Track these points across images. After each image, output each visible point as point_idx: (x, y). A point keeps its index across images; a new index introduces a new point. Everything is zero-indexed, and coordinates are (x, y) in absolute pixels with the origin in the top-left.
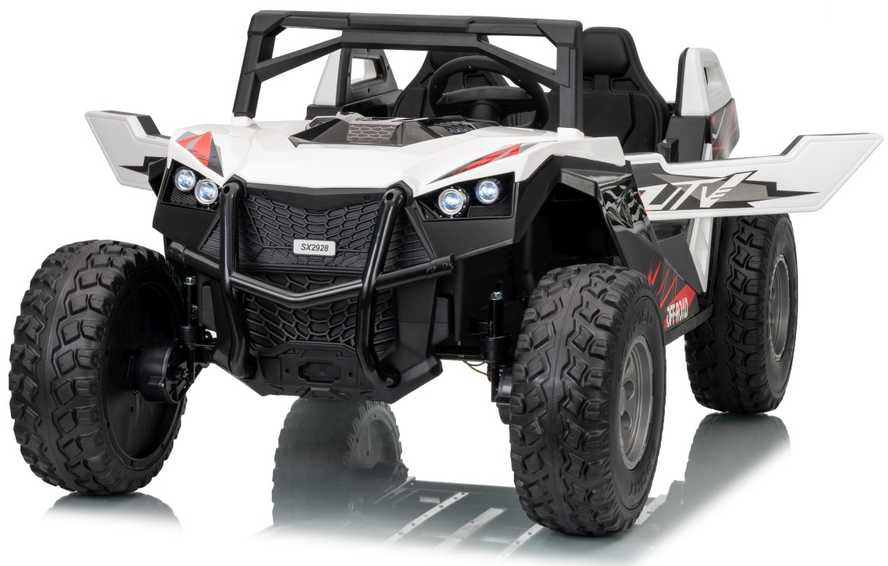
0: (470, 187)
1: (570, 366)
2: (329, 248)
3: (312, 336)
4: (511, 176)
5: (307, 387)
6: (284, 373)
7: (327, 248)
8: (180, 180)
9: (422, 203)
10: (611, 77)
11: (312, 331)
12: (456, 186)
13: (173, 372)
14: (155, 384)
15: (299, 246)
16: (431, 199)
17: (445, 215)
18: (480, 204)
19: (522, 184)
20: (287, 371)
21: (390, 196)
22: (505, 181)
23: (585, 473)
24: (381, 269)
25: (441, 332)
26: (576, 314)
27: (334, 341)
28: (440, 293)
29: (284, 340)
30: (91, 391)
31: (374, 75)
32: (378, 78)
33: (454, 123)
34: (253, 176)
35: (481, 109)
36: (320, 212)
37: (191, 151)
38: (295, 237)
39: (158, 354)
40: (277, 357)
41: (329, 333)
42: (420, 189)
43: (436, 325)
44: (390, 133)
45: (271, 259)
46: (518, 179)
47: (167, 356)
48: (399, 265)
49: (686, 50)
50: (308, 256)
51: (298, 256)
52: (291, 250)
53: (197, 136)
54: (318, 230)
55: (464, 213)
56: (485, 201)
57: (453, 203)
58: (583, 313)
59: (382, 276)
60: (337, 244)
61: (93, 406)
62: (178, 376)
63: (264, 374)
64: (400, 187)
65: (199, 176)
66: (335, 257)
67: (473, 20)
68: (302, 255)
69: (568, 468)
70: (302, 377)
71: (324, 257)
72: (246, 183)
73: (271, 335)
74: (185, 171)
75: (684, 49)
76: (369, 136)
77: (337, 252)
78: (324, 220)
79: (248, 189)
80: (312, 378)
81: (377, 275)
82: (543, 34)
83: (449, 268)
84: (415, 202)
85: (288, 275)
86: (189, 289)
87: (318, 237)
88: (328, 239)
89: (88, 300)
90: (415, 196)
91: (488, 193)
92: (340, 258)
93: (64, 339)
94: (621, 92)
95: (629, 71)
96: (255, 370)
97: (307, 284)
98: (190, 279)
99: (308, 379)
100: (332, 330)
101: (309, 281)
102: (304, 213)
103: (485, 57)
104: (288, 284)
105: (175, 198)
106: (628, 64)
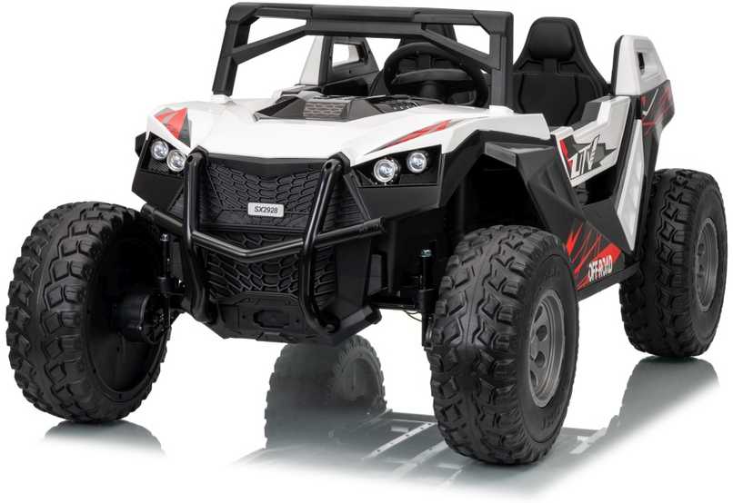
0: (402, 158)
1: (480, 332)
2: (278, 211)
3: (265, 287)
4: (438, 148)
5: (260, 332)
6: (241, 319)
7: (276, 210)
8: (155, 150)
9: (359, 172)
10: (559, 61)
11: (265, 282)
12: (389, 157)
13: (149, 316)
14: (133, 327)
15: (253, 209)
16: (367, 168)
17: (379, 183)
18: (411, 172)
19: (448, 155)
20: (244, 317)
21: (329, 165)
22: (433, 152)
23: (498, 422)
24: (320, 230)
25: (375, 285)
26: (486, 282)
27: (283, 292)
28: (375, 251)
29: (241, 290)
30: (75, 323)
31: (357, 59)
32: (360, 61)
33: (399, 101)
34: (216, 147)
35: (429, 89)
36: (271, 179)
37: (165, 125)
38: (249, 200)
39: (137, 301)
40: (234, 305)
41: (279, 285)
42: (357, 159)
43: (371, 279)
44: (340, 110)
45: (229, 220)
46: (444, 151)
47: (145, 302)
48: (337, 226)
49: (621, 37)
50: (261, 217)
51: (252, 217)
52: (246, 212)
53: (174, 112)
54: (269, 194)
55: (396, 180)
56: (414, 170)
57: (386, 172)
58: (492, 281)
59: (321, 236)
60: (285, 207)
61: (77, 335)
62: (155, 321)
63: (224, 321)
64: (339, 157)
65: (171, 147)
66: (284, 218)
67: (418, 11)
68: (255, 216)
69: (482, 419)
70: (256, 322)
71: (275, 218)
72: (208, 153)
73: (230, 286)
74: (160, 142)
75: (619, 37)
76: (322, 112)
77: (285, 214)
78: (274, 186)
79: (210, 158)
80: (265, 324)
81: (317, 233)
82: (479, 24)
83: (379, 229)
84: (353, 171)
85: (244, 233)
86: (165, 245)
87: (270, 200)
88: (277, 203)
89: (79, 245)
90: (352, 165)
91: (418, 163)
92: (287, 219)
93: (55, 276)
94: (567, 74)
95: (575, 55)
96: (217, 316)
97: (260, 242)
98: (165, 236)
99: (262, 325)
100: (281, 282)
101: (262, 239)
102: (257, 180)
103: (429, 44)
104: (244, 242)
105: (152, 166)
106: (573, 50)
